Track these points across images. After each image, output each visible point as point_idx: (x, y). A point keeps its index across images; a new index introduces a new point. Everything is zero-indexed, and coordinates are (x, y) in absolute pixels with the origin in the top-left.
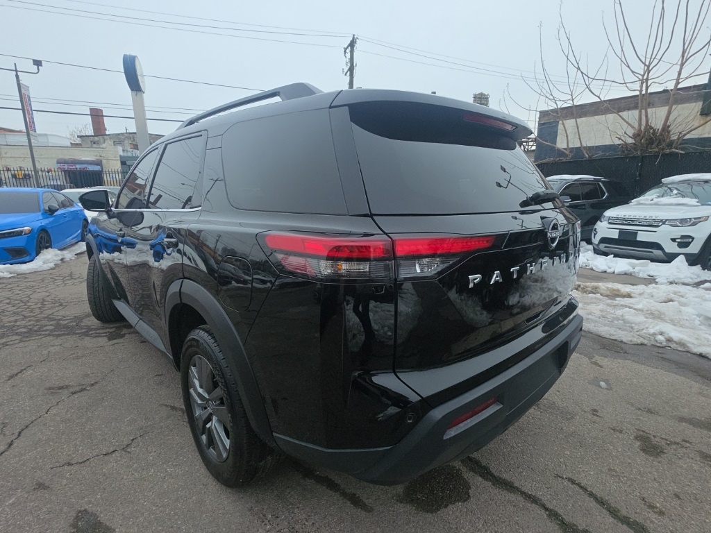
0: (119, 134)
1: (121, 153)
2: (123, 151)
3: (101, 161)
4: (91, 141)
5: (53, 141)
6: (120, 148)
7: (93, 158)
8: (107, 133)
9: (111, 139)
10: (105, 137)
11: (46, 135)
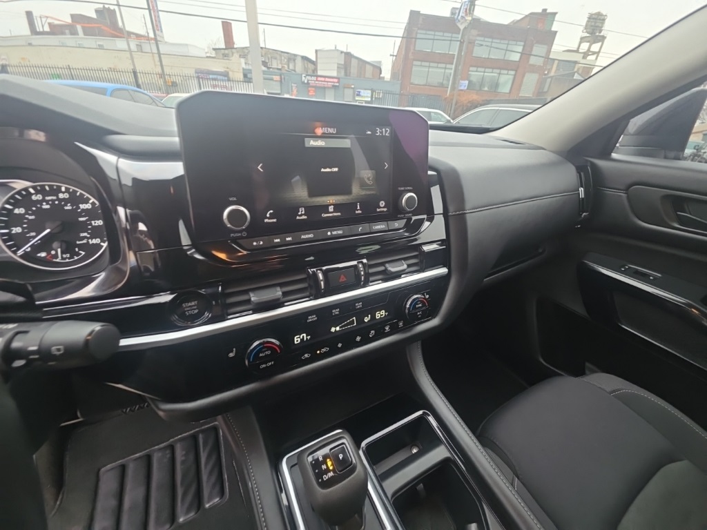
0: (243, 48)
1: (244, 66)
2: (246, 63)
3: (228, 73)
4: (223, 54)
5: (193, 52)
6: (243, 61)
7: (221, 70)
8: (235, 46)
9: (237, 52)
10: (234, 50)
11: (187, 45)
